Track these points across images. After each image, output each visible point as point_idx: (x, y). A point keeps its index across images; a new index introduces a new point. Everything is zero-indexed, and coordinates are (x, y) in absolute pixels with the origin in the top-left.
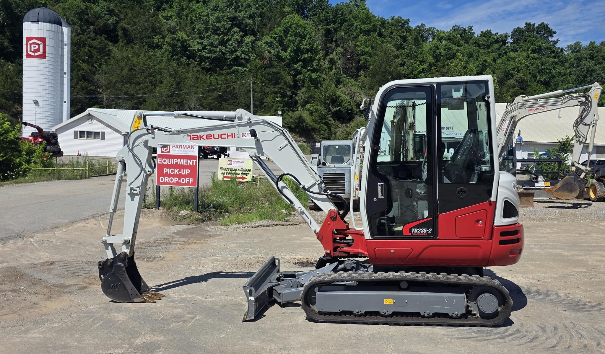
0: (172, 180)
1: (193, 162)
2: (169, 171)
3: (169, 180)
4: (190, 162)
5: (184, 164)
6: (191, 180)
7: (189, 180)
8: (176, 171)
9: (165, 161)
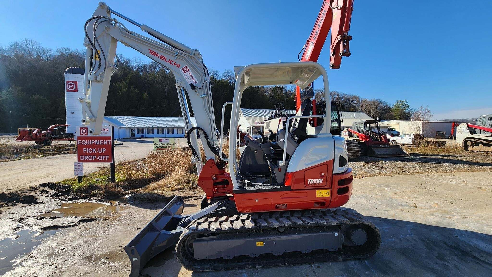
0: (90, 158)
1: (108, 142)
2: (88, 150)
3: (88, 158)
4: (105, 142)
5: (101, 144)
6: (107, 157)
7: (106, 157)
8: (94, 150)
9: (84, 142)
